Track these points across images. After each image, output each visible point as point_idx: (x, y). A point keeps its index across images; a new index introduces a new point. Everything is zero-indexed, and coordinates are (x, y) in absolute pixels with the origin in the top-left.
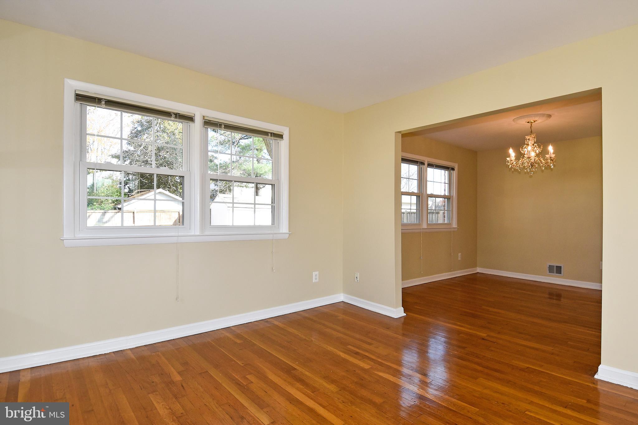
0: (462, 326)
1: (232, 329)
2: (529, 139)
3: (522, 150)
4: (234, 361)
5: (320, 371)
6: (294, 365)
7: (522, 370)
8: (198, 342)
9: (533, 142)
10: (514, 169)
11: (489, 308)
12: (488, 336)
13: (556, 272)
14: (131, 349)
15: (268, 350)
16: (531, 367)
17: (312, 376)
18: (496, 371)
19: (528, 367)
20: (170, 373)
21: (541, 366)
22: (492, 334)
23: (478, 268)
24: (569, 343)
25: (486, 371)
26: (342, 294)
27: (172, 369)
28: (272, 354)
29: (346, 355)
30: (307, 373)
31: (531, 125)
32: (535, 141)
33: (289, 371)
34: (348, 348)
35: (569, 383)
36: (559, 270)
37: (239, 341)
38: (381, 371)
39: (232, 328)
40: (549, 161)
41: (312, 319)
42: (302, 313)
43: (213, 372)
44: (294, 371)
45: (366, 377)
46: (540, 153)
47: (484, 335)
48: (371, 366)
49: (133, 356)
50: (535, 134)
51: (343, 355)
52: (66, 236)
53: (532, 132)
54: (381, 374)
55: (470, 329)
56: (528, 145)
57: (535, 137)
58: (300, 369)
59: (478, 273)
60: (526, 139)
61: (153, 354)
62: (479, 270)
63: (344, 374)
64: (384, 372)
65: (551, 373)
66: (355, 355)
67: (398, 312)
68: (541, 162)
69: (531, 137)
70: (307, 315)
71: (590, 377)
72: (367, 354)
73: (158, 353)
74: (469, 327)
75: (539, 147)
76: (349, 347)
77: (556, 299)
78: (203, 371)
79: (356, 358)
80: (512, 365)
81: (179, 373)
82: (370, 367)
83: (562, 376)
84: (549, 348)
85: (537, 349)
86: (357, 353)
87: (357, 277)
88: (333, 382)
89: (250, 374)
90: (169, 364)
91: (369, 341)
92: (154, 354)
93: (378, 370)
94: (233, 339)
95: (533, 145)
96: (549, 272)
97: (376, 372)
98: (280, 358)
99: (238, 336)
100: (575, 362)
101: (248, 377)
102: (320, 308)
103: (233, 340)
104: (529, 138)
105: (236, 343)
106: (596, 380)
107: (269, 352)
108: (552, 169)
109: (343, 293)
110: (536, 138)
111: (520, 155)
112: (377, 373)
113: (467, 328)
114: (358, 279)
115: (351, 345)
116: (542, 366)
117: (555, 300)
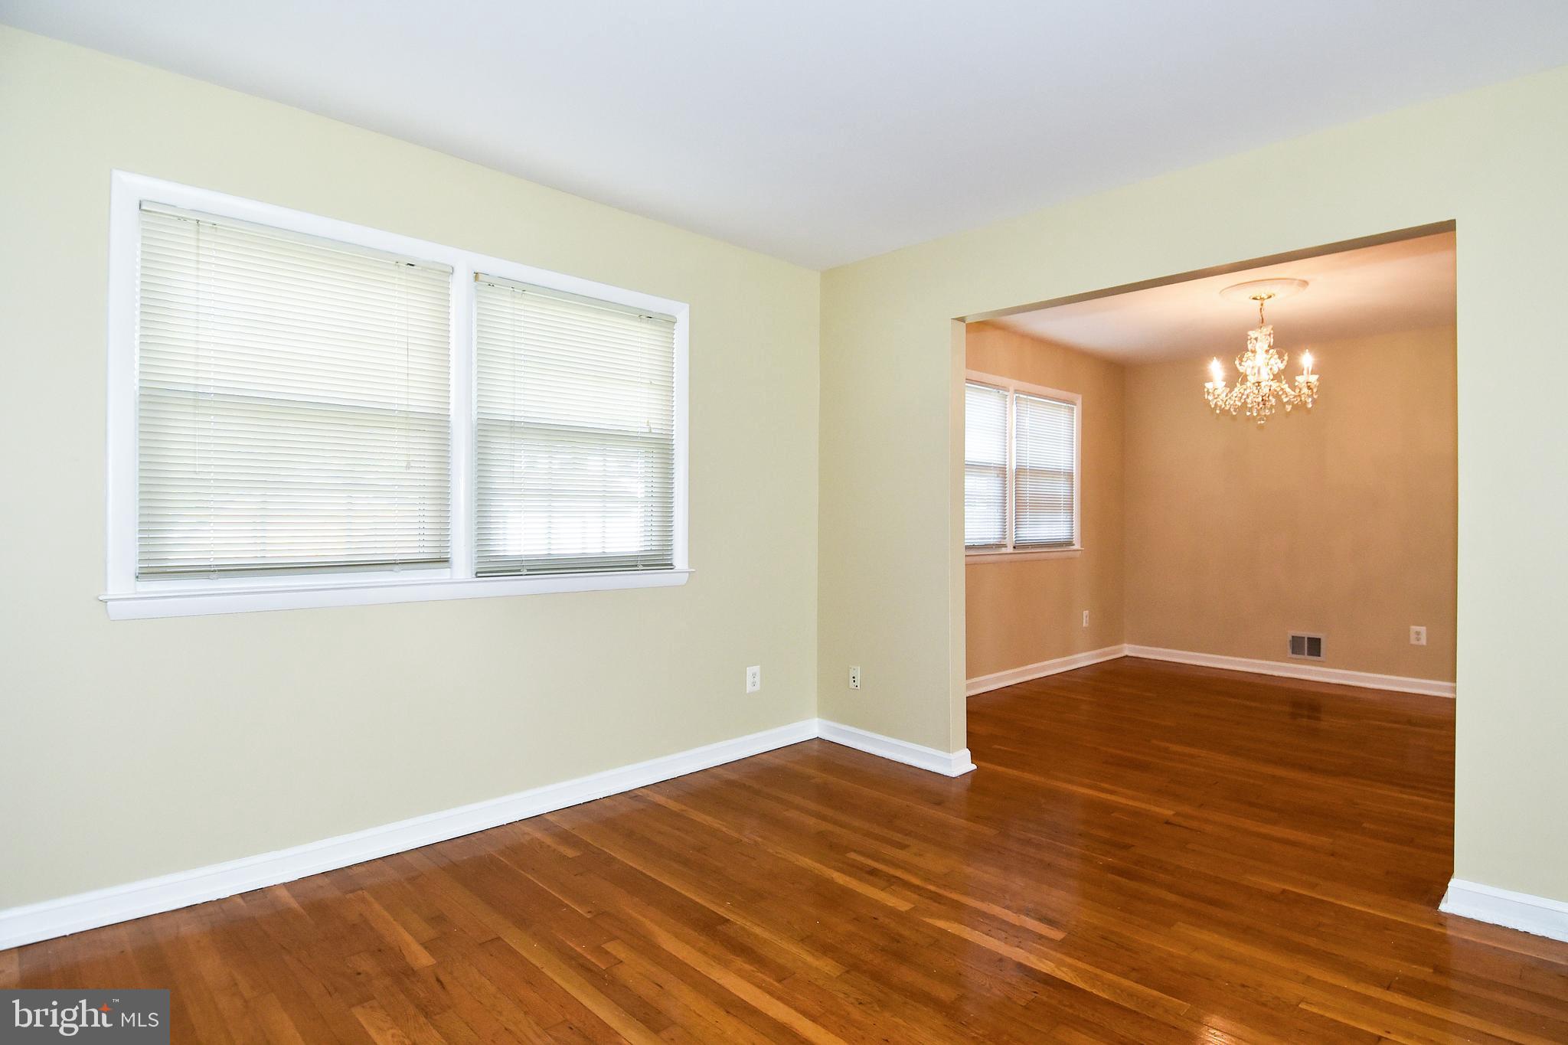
0: (1112, 792)
1: (547, 820)
2: (1256, 339)
3: (1240, 364)
4: (567, 906)
5: (788, 922)
6: (721, 912)
7: (1272, 897)
8: (465, 858)
9: (1267, 346)
10: (1222, 410)
11: (1168, 745)
12: (1177, 814)
13: (1308, 651)
14: (287, 885)
15: (648, 874)
16: (1291, 889)
17: (773, 937)
18: (1212, 902)
19: (1284, 891)
20: (402, 948)
21: (1313, 886)
22: (1186, 809)
23: (1125, 645)
24: (1365, 825)
25: (1189, 904)
26: (817, 719)
27: (408, 937)
28: (660, 885)
29: (848, 879)
30: (757, 930)
31: (1262, 305)
32: (1272, 344)
33: (709, 926)
34: (848, 858)
35: (1383, 926)
36: (1314, 647)
37: (570, 853)
38: (940, 917)
39: (549, 817)
40: (1305, 390)
41: (750, 787)
42: (720, 771)
43: (515, 939)
44: (724, 927)
45: (906, 933)
46: (1282, 372)
47: (1168, 813)
48: (914, 904)
49: (294, 904)
50: (1271, 327)
51: (840, 878)
52: (113, 591)
53: (1263, 322)
54: (941, 924)
55: (1133, 798)
56: (1254, 352)
57: (1270, 335)
58: (741, 921)
59: (1127, 656)
60: (1249, 338)
61: (348, 896)
62: (1128, 650)
63: (851, 928)
64: (947, 918)
65: (1339, 902)
66: (867, 877)
67: (958, 763)
68: (1285, 393)
69: (1261, 332)
70: (733, 776)
71: (1430, 909)
72: (898, 873)
73: (360, 892)
74: (1130, 792)
75: (1281, 357)
76: (853, 856)
77: (1309, 717)
78: (490, 938)
79: (874, 885)
80: (1248, 887)
81: (427, 946)
82: (913, 906)
83: (1366, 910)
84: (1323, 841)
85: (1294, 844)
86: (873, 872)
87: (854, 678)
88: (826, 949)
89: (613, 938)
90: (394, 922)
91: (898, 837)
92: (351, 895)
93: (932, 915)
94: (554, 846)
95: (1267, 351)
96: (1293, 653)
97: (928, 920)
98: (683, 892)
99: (566, 838)
100: (1387, 873)
101: (610, 947)
102: (764, 756)
103: (555, 850)
104: (1256, 336)
105: (564, 857)
106: (1444, 915)
107: (654, 880)
108: (1309, 411)
109: (819, 717)
110: (1272, 336)
111: (1235, 378)
112: (932, 923)
113: (1127, 797)
114: (858, 683)
115: (855, 851)
116: (1317, 885)
117: (1305, 720)
